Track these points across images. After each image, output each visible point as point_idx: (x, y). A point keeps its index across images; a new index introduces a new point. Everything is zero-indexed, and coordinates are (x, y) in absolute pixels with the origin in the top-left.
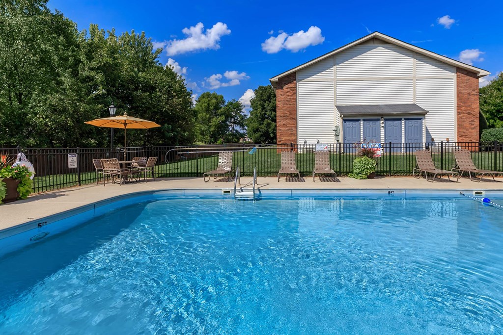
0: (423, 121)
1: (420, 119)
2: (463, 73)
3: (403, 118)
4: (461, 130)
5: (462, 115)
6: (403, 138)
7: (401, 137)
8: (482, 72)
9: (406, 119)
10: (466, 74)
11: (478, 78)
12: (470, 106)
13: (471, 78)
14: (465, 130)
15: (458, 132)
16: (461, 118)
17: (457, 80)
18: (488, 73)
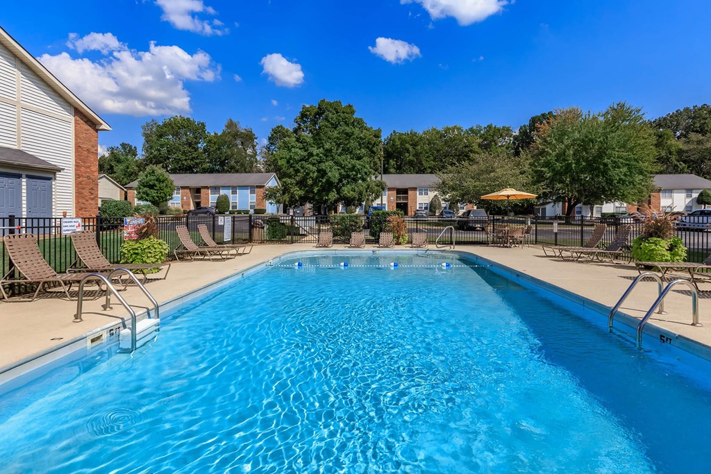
0: (53, 183)
1: (50, 179)
2: (82, 119)
3: (24, 173)
4: (80, 200)
5: (81, 179)
6: (24, 210)
7: (21, 208)
8: (104, 126)
9: (28, 177)
10: (85, 122)
11: (97, 131)
12: (89, 167)
13: (90, 128)
14: (84, 201)
15: (77, 203)
16: (80, 183)
17: (75, 126)
18: (110, 129)
